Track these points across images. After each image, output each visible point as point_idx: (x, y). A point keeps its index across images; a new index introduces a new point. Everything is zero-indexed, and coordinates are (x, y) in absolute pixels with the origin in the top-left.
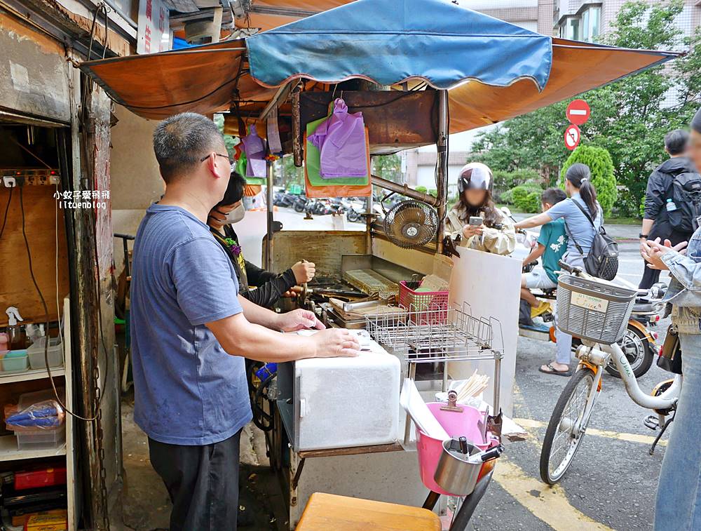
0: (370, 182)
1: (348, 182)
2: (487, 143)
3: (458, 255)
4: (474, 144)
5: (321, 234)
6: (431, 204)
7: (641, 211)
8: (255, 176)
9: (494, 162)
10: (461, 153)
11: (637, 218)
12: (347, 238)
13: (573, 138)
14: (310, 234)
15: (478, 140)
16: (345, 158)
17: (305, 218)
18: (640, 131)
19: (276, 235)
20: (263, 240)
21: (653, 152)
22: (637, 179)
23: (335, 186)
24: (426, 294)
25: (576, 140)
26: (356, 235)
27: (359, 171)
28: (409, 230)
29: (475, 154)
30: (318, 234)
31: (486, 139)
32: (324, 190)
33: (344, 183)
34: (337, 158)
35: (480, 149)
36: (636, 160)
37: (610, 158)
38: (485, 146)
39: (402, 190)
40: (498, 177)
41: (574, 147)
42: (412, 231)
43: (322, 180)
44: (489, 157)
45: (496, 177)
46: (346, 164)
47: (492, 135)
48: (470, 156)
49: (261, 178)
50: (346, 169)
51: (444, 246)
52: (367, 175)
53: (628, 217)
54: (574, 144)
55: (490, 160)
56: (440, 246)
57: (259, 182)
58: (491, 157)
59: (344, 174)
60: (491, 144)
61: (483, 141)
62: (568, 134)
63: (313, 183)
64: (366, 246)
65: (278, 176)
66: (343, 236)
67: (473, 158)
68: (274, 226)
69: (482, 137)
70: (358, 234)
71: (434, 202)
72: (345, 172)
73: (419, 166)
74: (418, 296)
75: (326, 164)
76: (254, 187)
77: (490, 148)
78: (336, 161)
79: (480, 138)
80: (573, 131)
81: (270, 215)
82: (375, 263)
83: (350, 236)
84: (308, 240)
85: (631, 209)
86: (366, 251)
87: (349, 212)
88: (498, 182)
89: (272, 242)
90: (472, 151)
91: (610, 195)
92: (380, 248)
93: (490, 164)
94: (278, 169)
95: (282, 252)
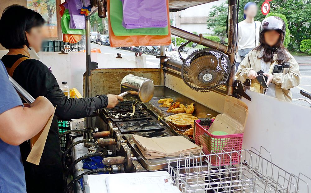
0: (169, 32)
1: (150, 32)
2: (217, 12)
3: (249, 98)
4: (211, 12)
5: (127, 71)
6: (224, 52)
7: (301, 48)
8: (77, 28)
9: (221, 22)
10: (203, 17)
11: (298, 52)
12: (146, 73)
13: (266, 9)
14: (119, 71)
15: (213, 10)
16: (147, 9)
17: (116, 57)
18: (301, 5)
19: (94, 72)
20: (84, 76)
21: (308, 16)
22: (298, 31)
23: (138, 36)
24: (223, 137)
25: (268, 9)
26: (153, 72)
27: (160, 22)
28: (205, 76)
29: (211, 18)
30: (125, 71)
31: (217, 10)
32: (127, 39)
33: (146, 33)
34: (140, 9)
35: (213, 15)
36: (299, 21)
37: (286, 19)
38: (216, 14)
39: (198, 39)
40: (224, 30)
41: (266, 14)
42: (208, 77)
43: (125, 31)
44: (218, 19)
45: (223, 30)
46: (147, 15)
47: (220, 7)
48: (208, 19)
49: (81, 29)
50: (148, 20)
51: (234, 89)
52: (167, 26)
53: (293, 51)
54: (266, 12)
55: (219, 21)
56: (230, 89)
57: (80, 33)
58: (220, 19)
59: (146, 25)
60: (219, 13)
61: (215, 11)
62: (263, 6)
63: (117, 33)
64: (161, 79)
65: (106, 29)
66: (143, 72)
67: (210, 20)
68: (91, 66)
69: (215, 8)
70: (154, 70)
71: (226, 50)
72: (147, 22)
73: (181, 24)
74: (216, 139)
75: (130, 15)
76: (76, 36)
77: (219, 14)
78: (138, 12)
79: (214, 9)
80: (266, 5)
81: (88, 57)
82: (166, 92)
83: (148, 72)
84: (118, 76)
85: (294, 47)
86: (160, 83)
87: (144, 49)
88: (223, 32)
89: (90, 77)
90: (210, 16)
91: (286, 40)
92: (171, 82)
93: (219, 23)
94: (107, 26)
95: (98, 84)
